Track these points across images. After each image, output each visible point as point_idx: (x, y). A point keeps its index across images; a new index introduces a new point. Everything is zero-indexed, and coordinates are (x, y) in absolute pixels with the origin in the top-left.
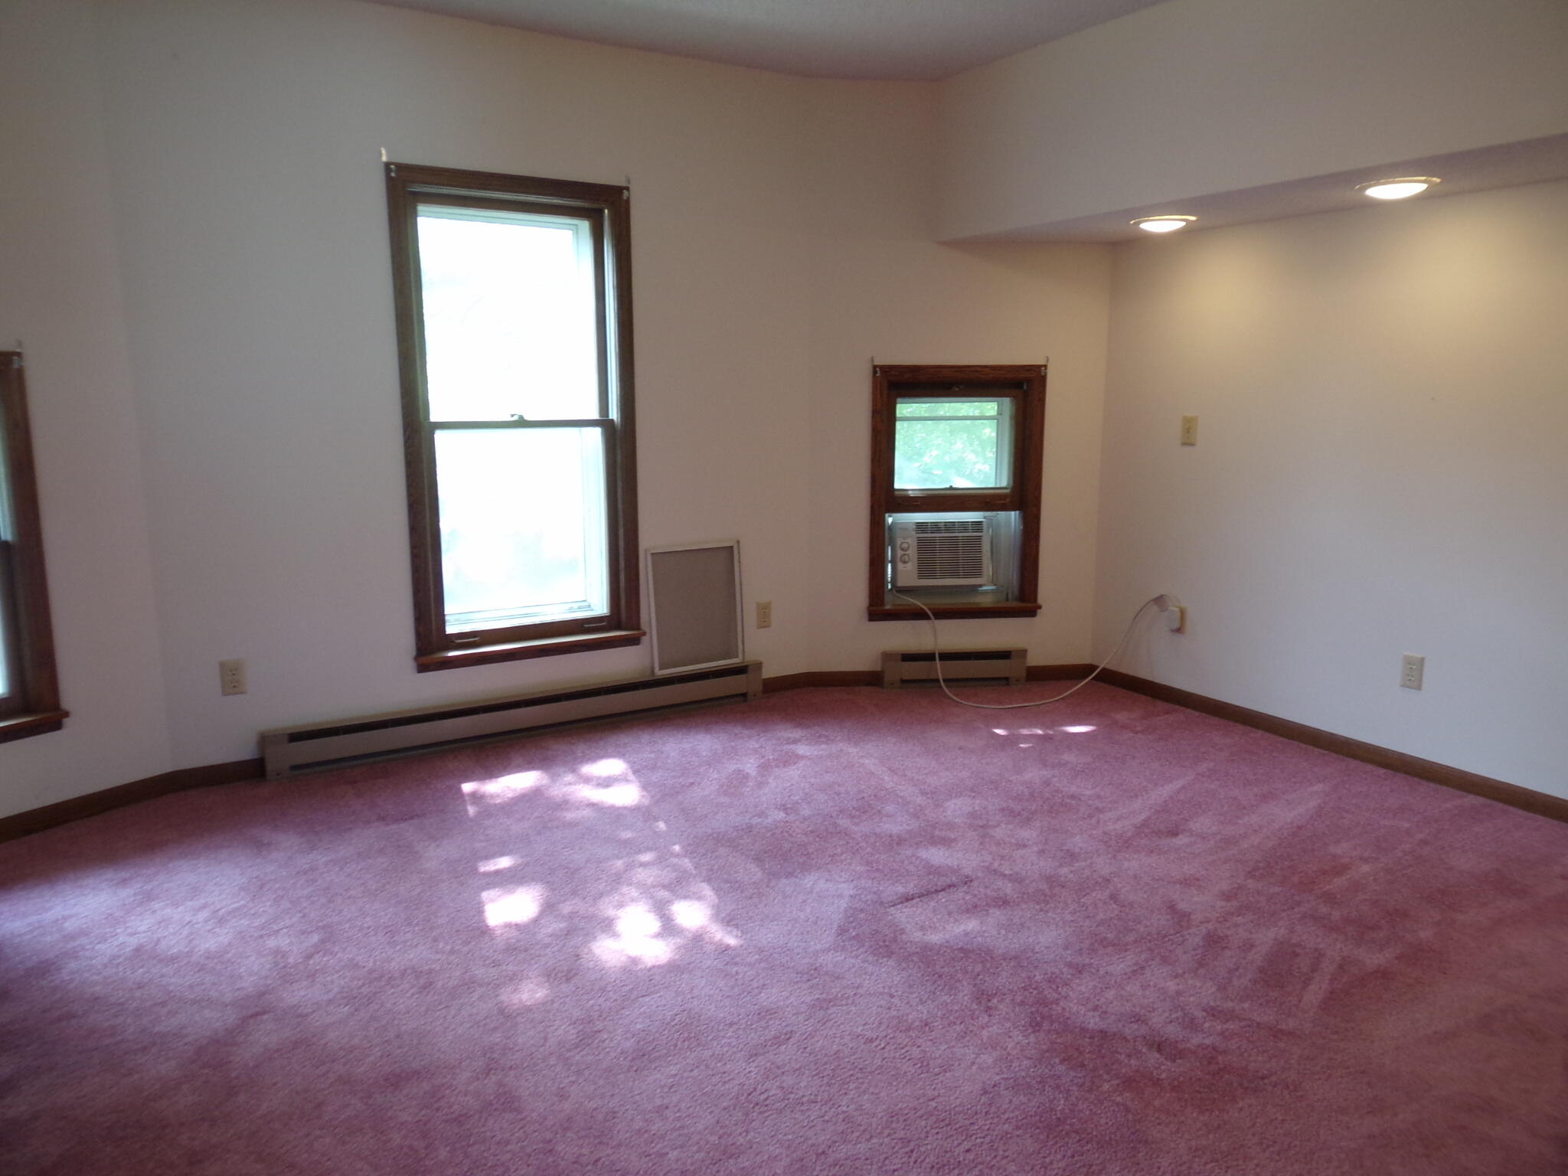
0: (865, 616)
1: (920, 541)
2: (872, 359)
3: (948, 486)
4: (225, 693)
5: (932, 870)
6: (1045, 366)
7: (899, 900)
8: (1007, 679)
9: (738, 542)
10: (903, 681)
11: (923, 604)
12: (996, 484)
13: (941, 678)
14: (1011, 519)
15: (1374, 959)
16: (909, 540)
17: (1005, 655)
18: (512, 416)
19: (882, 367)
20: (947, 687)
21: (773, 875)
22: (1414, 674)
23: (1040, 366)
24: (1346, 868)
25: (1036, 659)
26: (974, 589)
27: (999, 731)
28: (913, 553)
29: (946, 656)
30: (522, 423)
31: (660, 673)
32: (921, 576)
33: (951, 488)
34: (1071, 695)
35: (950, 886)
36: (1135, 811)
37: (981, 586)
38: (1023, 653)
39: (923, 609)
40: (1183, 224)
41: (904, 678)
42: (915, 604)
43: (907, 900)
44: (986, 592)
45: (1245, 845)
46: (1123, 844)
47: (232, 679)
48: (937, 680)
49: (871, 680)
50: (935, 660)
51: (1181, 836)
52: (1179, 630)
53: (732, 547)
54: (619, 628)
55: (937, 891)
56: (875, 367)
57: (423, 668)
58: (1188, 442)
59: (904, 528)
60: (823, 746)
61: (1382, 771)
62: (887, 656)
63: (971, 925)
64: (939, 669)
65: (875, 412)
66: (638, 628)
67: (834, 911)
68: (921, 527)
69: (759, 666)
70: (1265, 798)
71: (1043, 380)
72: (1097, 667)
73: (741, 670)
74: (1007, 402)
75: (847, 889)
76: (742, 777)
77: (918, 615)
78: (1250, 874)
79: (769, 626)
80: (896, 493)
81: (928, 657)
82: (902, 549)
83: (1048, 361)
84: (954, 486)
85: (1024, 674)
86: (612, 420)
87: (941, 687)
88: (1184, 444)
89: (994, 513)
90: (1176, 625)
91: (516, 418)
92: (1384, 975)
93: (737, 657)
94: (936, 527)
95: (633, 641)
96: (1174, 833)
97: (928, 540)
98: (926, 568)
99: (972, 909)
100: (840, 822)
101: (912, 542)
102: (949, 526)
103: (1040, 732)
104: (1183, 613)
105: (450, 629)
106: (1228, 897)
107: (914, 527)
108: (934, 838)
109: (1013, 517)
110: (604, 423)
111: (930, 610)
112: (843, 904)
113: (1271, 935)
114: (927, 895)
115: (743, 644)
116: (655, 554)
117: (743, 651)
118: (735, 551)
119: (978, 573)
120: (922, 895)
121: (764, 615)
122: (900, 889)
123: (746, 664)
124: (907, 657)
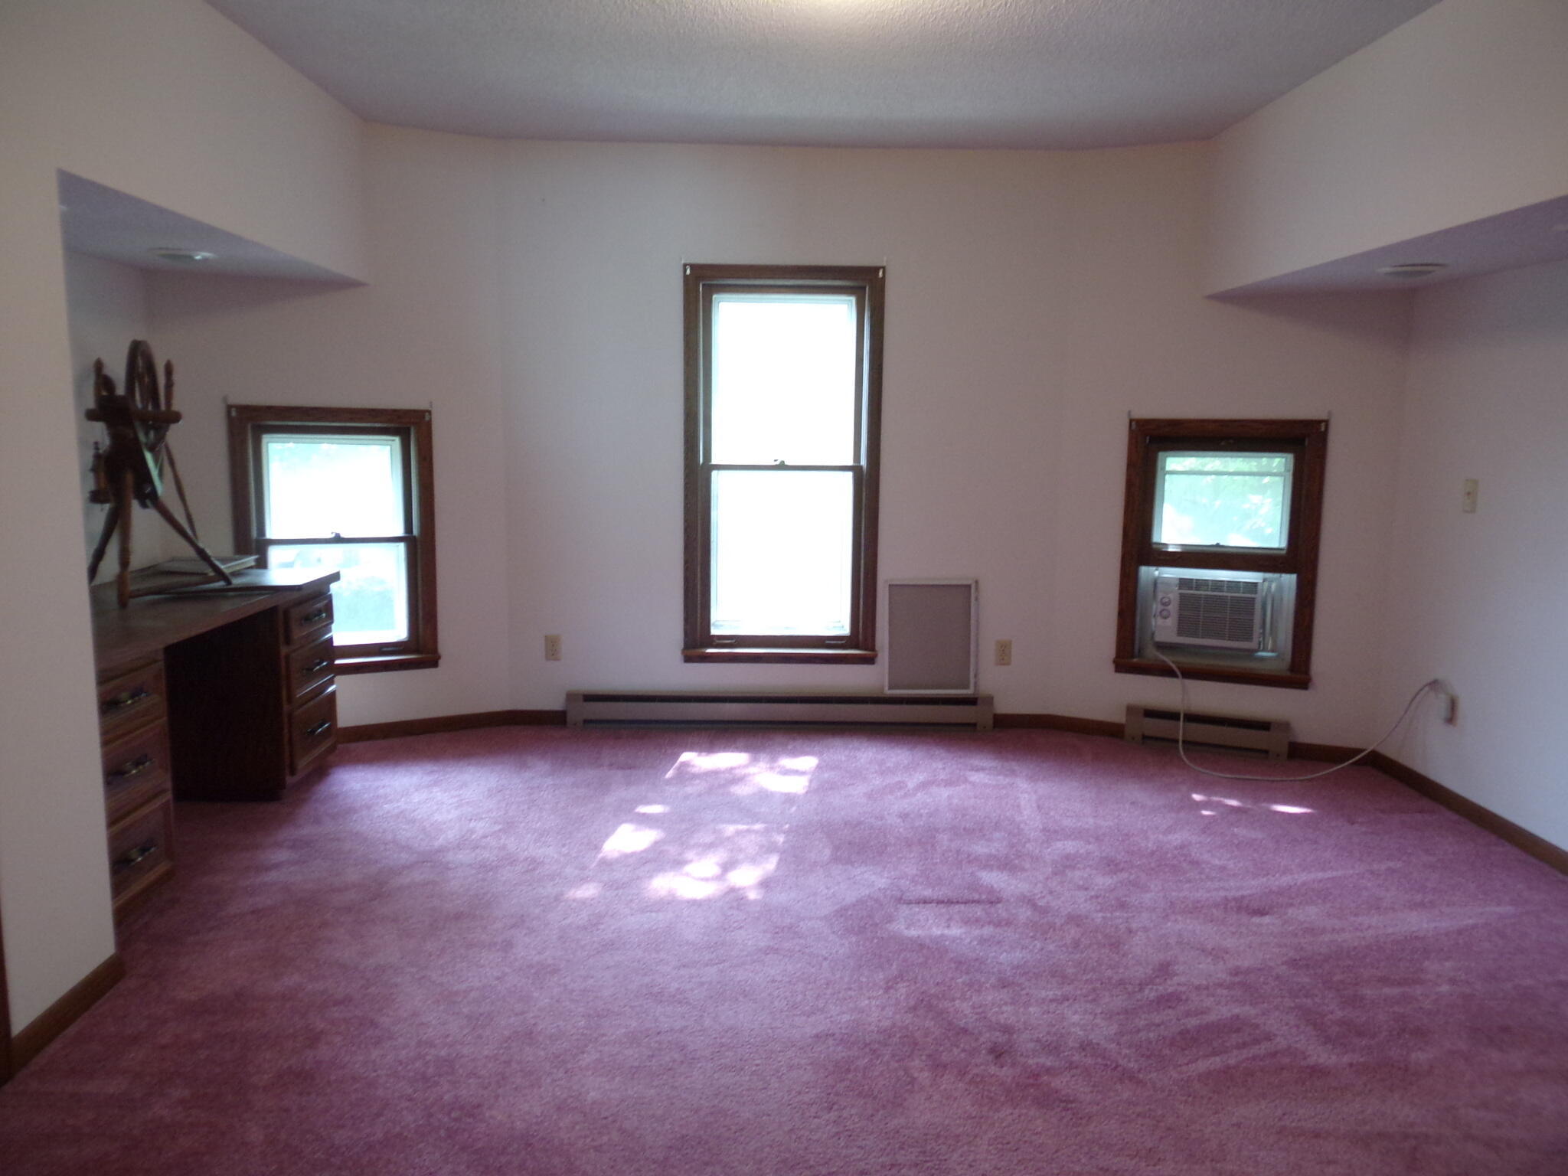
0: (1112, 667)
1: (1182, 597)
3: (1214, 543)
4: (548, 658)
5: (976, 887)
6: (1327, 422)
7: (917, 901)
8: (1266, 752)
9: (977, 582)
10: (1145, 737)
11: (1173, 662)
12: (1280, 542)
13: (1181, 738)
14: (1286, 582)
16: (1171, 596)
17: (1264, 726)
18: (776, 461)
19: (1142, 421)
20: (1184, 749)
21: (836, 859)
23: (1319, 422)
28: (1173, 608)
29: (1192, 718)
30: (782, 467)
31: (888, 692)
32: (1181, 631)
33: (1218, 545)
35: (973, 902)
36: (1251, 886)
37: (1255, 651)
38: (1285, 726)
39: (1170, 667)
41: (1147, 733)
42: (1164, 661)
43: (925, 902)
44: (1262, 659)
45: (1327, 937)
46: (1195, 909)
47: (552, 648)
48: (1177, 741)
49: (1112, 732)
50: (1179, 719)
51: (1264, 917)
52: (1451, 719)
53: (969, 587)
54: (856, 647)
55: (958, 902)
56: (1131, 421)
57: (688, 659)
58: (1469, 509)
59: (1167, 582)
60: (1001, 778)
62: (1131, 710)
63: (956, 931)
64: (1180, 729)
65: (1131, 465)
66: (873, 649)
67: (851, 897)
68: (1184, 583)
69: (989, 700)
71: (1324, 436)
73: (971, 701)
74: (1290, 457)
75: (882, 882)
76: (900, 785)
77: (1166, 672)
78: (1293, 963)
79: (1008, 664)
80: (1154, 546)
81: (1173, 716)
82: (1162, 605)
83: (1330, 416)
84: (1222, 544)
85: (1286, 749)
86: (861, 467)
87: (1177, 748)
88: (1466, 510)
89: (1276, 575)
91: (778, 463)
93: (967, 687)
94: (1201, 584)
95: (869, 660)
96: (1261, 912)
97: (1192, 598)
98: (1183, 628)
99: (970, 922)
100: (939, 836)
101: (1174, 596)
102: (1218, 585)
103: (1234, 803)
104: (1454, 701)
105: (714, 631)
106: (1236, 972)
107: (1177, 582)
108: (1006, 864)
109: (1289, 580)
110: (856, 469)
111: (1179, 668)
112: (866, 892)
113: (1237, 1011)
114: (946, 903)
115: (976, 676)
116: (893, 585)
117: (976, 684)
118: (973, 590)
119: (1248, 637)
120: (942, 902)
121: (1004, 653)
122: (928, 893)
123: (976, 696)
124: (1150, 713)
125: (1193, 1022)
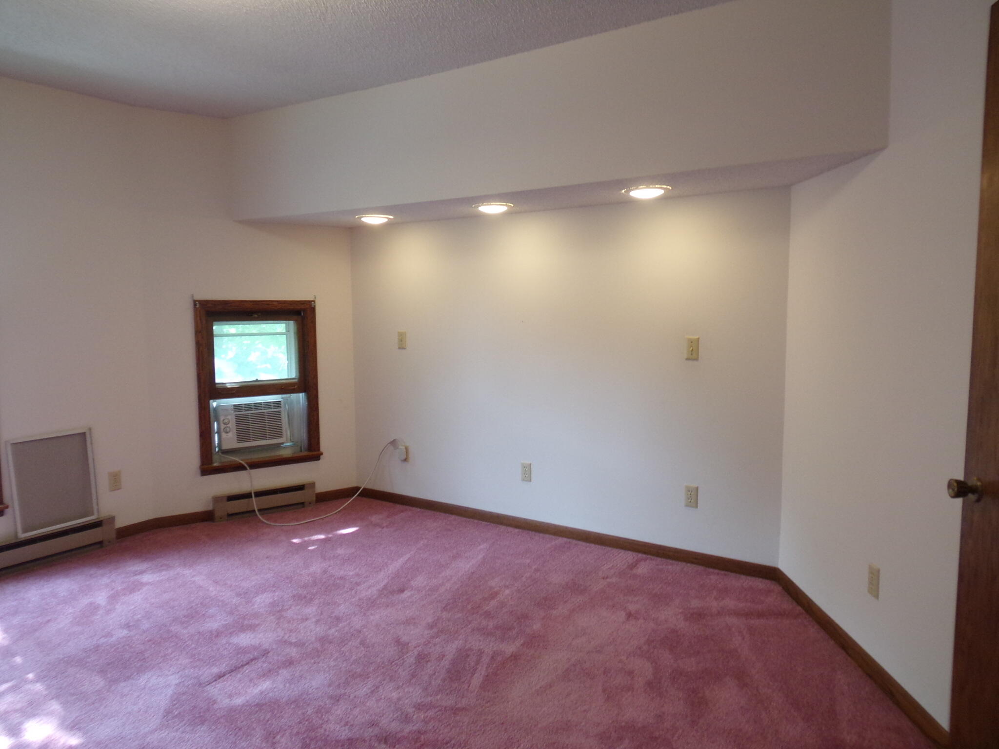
0: (199, 471)
1: (237, 417)
2: (192, 296)
3: (255, 379)
5: (241, 651)
6: (314, 301)
7: (214, 679)
8: (303, 503)
9: (90, 429)
10: (229, 515)
11: (242, 460)
12: (288, 376)
13: (256, 509)
14: (300, 398)
15: (510, 648)
16: (229, 417)
17: (300, 488)
19: (201, 302)
20: (260, 515)
21: (114, 681)
22: (527, 473)
23: (310, 302)
24: (497, 593)
25: (321, 488)
26: (278, 446)
27: (295, 541)
28: (232, 425)
29: (259, 494)
31: (23, 536)
32: (240, 439)
33: (257, 381)
34: (344, 508)
35: (252, 660)
36: (382, 579)
37: (283, 443)
38: (312, 485)
39: (240, 463)
40: (386, 220)
41: (230, 513)
42: (235, 461)
43: (220, 677)
44: (286, 447)
45: (442, 590)
46: (372, 603)
48: (254, 511)
49: (206, 517)
50: (251, 497)
51: (406, 592)
52: (406, 460)
53: (84, 434)
55: (243, 666)
56: (195, 302)
58: (402, 347)
59: (225, 409)
60: (164, 573)
61: (517, 530)
62: (217, 500)
63: (265, 685)
64: (255, 503)
65: (197, 332)
66: (2, 502)
67: (162, 700)
68: (237, 407)
69: (112, 519)
70: (455, 557)
71: (313, 310)
72: (360, 488)
73: (97, 524)
74: (291, 323)
75: (174, 680)
76: (94, 608)
77: (239, 467)
78: (444, 609)
79: (119, 489)
80: (217, 386)
81: (247, 496)
82: (225, 424)
83: (315, 298)
84: (259, 379)
85: (314, 499)
87: (256, 515)
88: (399, 348)
89: (288, 395)
90: (404, 457)
92: (515, 657)
93: (92, 514)
94: (249, 407)
95: (1, 512)
96: (402, 591)
97: (242, 416)
98: (242, 435)
99: (267, 674)
100: (173, 628)
101: (232, 418)
102: (257, 406)
103: (322, 537)
104: (407, 449)
106: (431, 627)
107: (233, 408)
108: (243, 625)
109: (301, 396)
111: (247, 463)
112: (170, 692)
113: (454, 646)
114: (235, 670)
115: (98, 504)
116: (14, 444)
117: (98, 509)
118: (88, 436)
119: (280, 435)
120: (232, 671)
121: (116, 481)
122: (215, 670)
123: (101, 519)
124: (232, 498)
125: (446, 663)
